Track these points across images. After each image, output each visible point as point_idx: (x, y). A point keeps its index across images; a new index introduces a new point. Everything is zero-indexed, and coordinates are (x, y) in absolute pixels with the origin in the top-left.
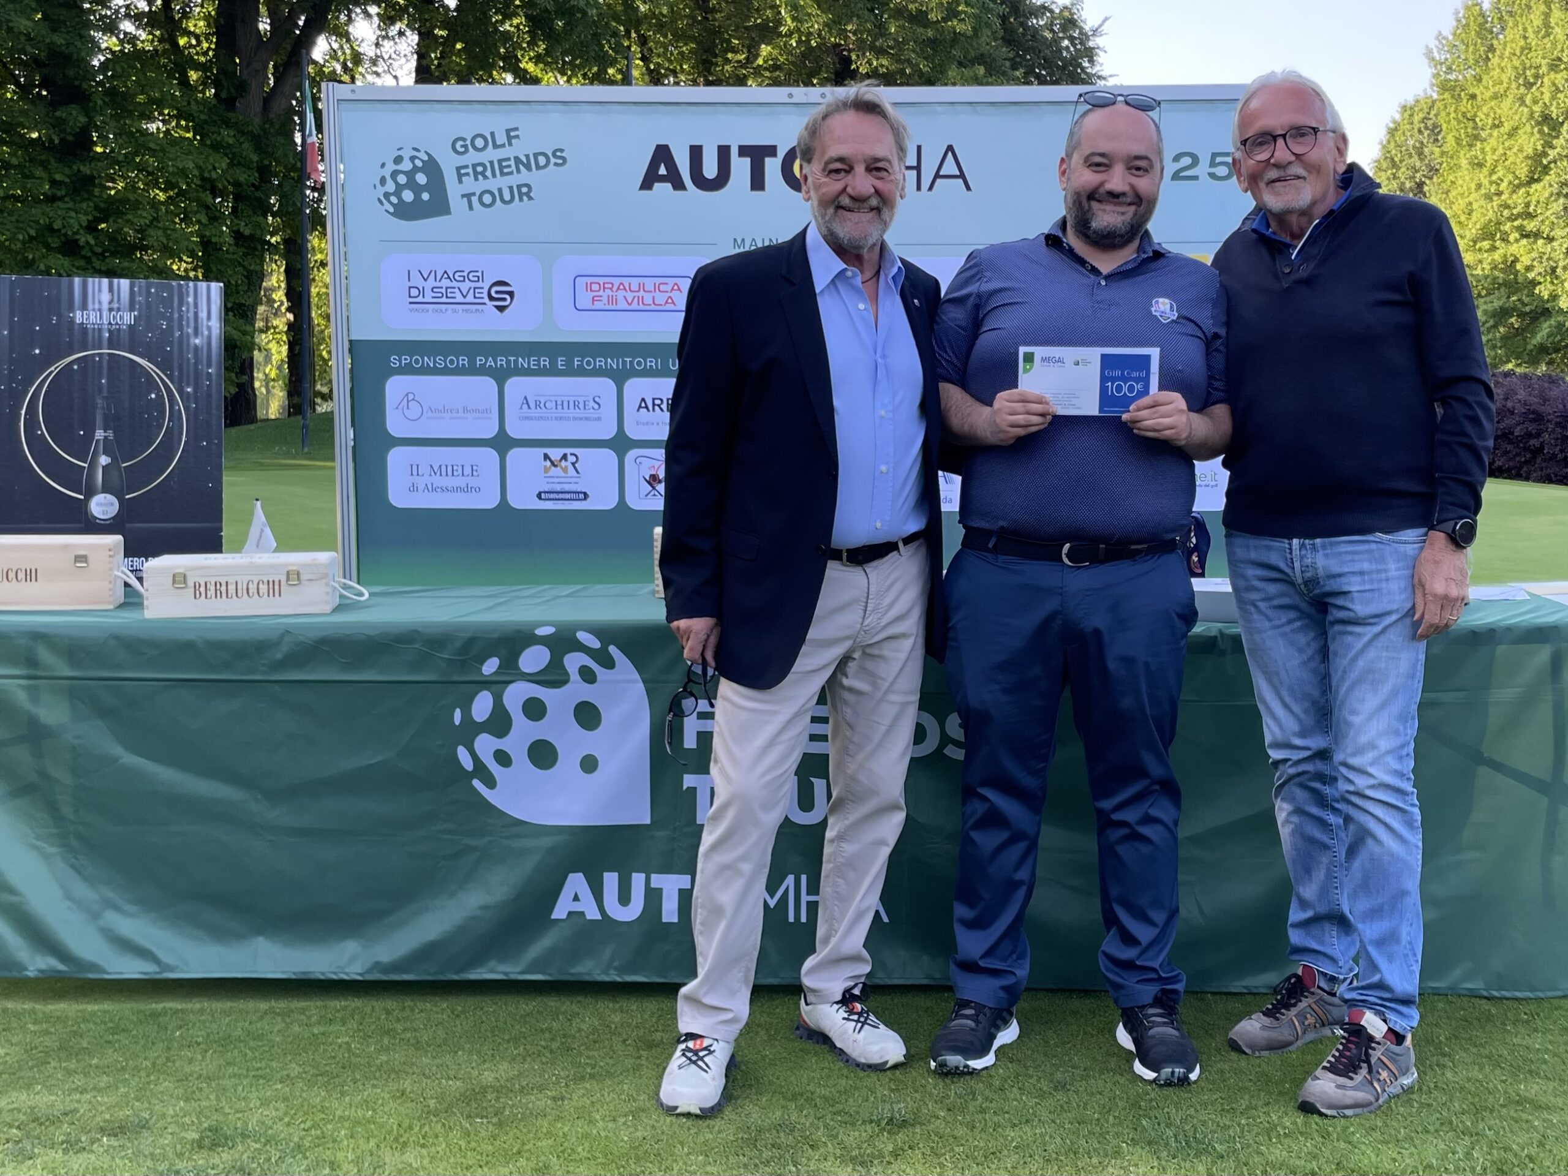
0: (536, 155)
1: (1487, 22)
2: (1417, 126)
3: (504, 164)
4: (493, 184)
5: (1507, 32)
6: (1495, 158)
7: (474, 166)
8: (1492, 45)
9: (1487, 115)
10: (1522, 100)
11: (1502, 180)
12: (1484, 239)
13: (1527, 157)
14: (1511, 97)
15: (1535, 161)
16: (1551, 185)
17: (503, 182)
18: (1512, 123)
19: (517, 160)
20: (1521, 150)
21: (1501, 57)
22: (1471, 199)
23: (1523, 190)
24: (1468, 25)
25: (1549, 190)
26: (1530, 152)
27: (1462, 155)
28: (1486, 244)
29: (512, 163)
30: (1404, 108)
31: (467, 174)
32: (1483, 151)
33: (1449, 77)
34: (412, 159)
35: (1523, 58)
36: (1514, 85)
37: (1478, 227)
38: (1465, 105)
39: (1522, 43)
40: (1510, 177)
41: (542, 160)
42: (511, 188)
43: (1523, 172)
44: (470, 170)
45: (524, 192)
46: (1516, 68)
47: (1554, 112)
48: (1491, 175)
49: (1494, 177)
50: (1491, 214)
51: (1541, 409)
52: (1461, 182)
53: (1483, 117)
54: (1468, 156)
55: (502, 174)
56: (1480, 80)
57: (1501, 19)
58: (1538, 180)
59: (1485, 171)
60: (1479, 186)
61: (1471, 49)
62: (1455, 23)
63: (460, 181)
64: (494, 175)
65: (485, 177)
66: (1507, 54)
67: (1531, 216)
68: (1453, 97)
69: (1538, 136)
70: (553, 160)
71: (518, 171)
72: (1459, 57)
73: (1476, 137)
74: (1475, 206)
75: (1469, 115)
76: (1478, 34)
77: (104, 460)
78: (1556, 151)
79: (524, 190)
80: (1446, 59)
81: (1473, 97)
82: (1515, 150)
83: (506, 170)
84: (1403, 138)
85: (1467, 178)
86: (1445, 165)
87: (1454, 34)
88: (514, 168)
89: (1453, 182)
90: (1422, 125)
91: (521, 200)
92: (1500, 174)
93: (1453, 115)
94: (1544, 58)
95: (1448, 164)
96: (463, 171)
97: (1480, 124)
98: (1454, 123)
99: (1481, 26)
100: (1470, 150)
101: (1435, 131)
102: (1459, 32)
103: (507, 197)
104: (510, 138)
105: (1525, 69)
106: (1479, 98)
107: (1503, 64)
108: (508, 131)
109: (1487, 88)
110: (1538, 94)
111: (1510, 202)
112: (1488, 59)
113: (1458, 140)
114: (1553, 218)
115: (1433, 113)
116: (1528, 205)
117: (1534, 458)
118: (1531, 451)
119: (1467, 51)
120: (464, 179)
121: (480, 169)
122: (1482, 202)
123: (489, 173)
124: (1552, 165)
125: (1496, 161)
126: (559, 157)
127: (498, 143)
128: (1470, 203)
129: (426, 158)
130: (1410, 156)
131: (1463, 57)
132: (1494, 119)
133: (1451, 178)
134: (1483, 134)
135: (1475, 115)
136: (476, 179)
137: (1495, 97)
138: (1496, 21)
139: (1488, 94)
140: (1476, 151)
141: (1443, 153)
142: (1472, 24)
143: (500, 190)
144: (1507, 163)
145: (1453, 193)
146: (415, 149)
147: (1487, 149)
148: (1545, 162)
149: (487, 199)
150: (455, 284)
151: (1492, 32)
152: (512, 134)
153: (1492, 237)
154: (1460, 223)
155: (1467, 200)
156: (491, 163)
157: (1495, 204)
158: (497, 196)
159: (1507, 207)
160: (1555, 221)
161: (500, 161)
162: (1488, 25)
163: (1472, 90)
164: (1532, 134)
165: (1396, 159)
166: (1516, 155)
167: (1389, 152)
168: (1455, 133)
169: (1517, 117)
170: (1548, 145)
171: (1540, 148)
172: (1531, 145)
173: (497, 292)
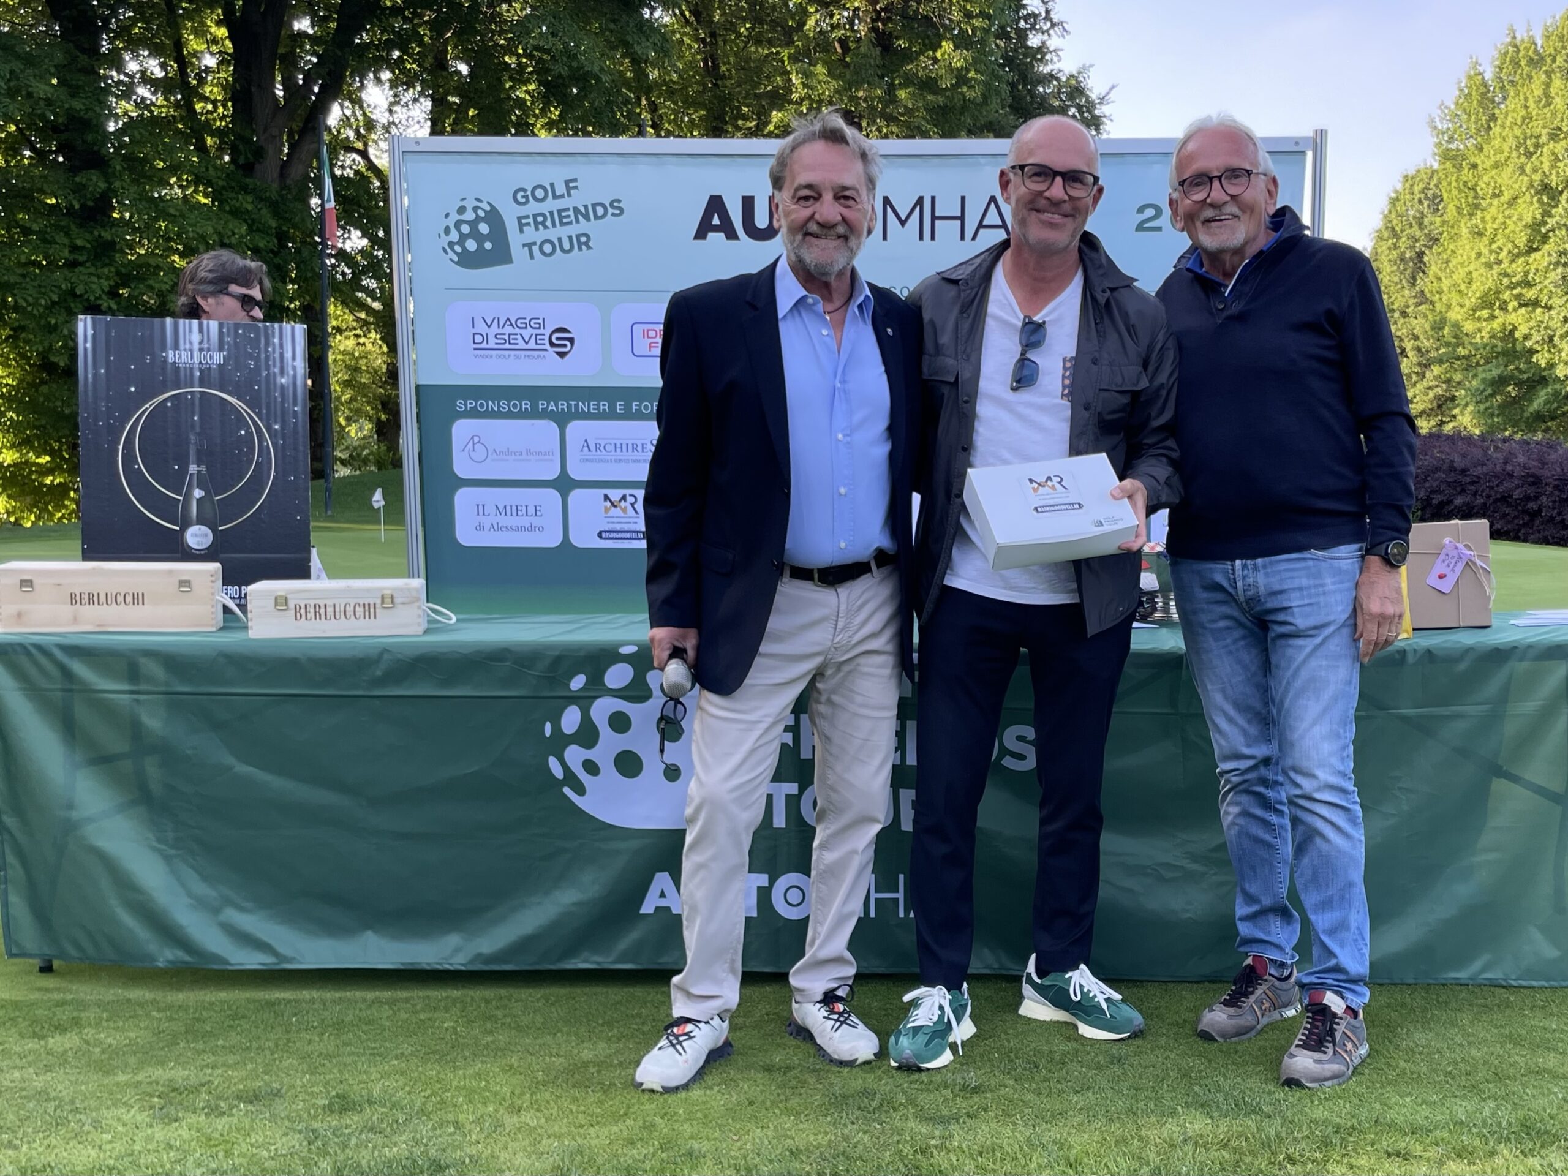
0: (594, 206)
1: (1489, 91)
2: (1417, 198)
3: (564, 214)
4: (553, 233)
5: (1508, 102)
6: (1495, 226)
7: (535, 216)
8: (1494, 114)
9: (1488, 184)
10: (1522, 169)
11: (1501, 249)
12: (1483, 308)
13: (1525, 226)
14: (1511, 166)
15: (1534, 230)
17: (562, 232)
18: (1512, 192)
19: (576, 210)
20: (1520, 219)
21: (1503, 126)
22: (1471, 268)
23: (1521, 260)
24: (1470, 94)
25: (1547, 259)
26: (1529, 220)
27: (1462, 225)
28: (1485, 313)
29: (571, 213)
30: (1406, 178)
31: (528, 224)
32: (1483, 219)
33: (1450, 146)
34: (475, 209)
35: (1524, 127)
36: (1515, 154)
37: (1478, 295)
38: (1467, 175)
39: (1523, 113)
40: (1510, 246)
41: (600, 211)
42: (570, 238)
43: (1522, 241)
44: (531, 220)
45: (583, 242)
46: (1517, 137)
47: (1554, 181)
48: (1490, 244)
49: (1494, 246)
50: (1490, 284)
51: (1538, 472)
52: (1461, 251)
53: (1484, 186)
54: (1469, 225)
55: (562, 224)
56: (1481, 149)
57: (1502, 88)
58: (1537, 250)
59: (1486, 240)
60: (1479, 255)
61: (1473, 117)
62: (1457, 93)
63: (522, 231)
64: (554, 225)
65: (546, 227)
66: (1508, 123)
67: (1528, 284)
68: (1454, 166)
69: (1537, 205)
70: (610, 211)
71: (577, 221)
72: (1461, 126)
73: (1477, 206)
74: (1475, 275)
75: (1470, 184)
76: (1480, 103)
78: (1555, 220)
79: (583, 239)
80: (1448, 129)
81: (1474, 166)
82: (1514, 219)
83: (565, 220)
84: (1404, 208)
85: (1467, 247)
86: (1445, 234)
87: (1457, 104)
88: (573, 218)
89: (1453, 252)
90: (1423, 196)
91: (580, 249)
92: (1499, 243)
93: (1454, 184)
94: (1544, 127)
95: (1449, 233)
96: (524, 221)
97: (1480, 193)
98: (1455, 192)
99: (1483, 95)
100: (1470, 219)
101: (1435, 202)
102: (1461, 101)
103: (567, 246)
104: (569, 189)
105: (1525, 139)
106: (1480, 168)
107: (1504, 134)
108: (567, 182)
109: (1488, 157)
110: (1537, 163)
111: (1509, 271)
112: (1490, 128)
113: (1459, 210)
114: (1551, 287)
115: (1432, 183)
116: (1527, 273)
117: (1532, 520)
118: (1529, 514)
119: (1469, 120)
120: (525, 228)
121: (540, 219)
122: (1482, 271)
123: (549, 223)
124: (1551, 234)
125: (1496, 230)
126: (617, 208)
127: (558, 194)
128: (1470, 273)
129: (488, 208)
130: (1411, 226)
131: (1465, 126)
132: (1495, 188)
133: (1451, 247)
134: (1484, 203)
135: (1476, 185)
136: (537, 229)
137: (1496, 166)
138: (1497, 90)
139: (1488, 164)
140: (1477, 220)
141: (1444, 223)
142: (1474, 93)
143: (560, 239)
144: (1507, 231)
145: (1454, 262)
146: (478, 200)
147: (1488, 218)
148: (1543, 230)
149: (548, 248)
150: (517, 331)
151: (1493, 102)
152: (571, 185)
153: (1491, 306)
154: (1460, 292)
155: (1466, 270)
156: (551, 213)
157: (1494, 272)
158: (557, 246)
159: (1506, 275)
160: (1554, 290)
161: (559, 212)
162: (1490, 94)
163: (1473, 160)
164: (1532, 203)
165: (1397, 229)
166: (1515, 223)
167: (1390, 222)
168: (1456, 202)
169: (1516, 186)
170: (1547, 214)
171: (1539, 217)
172: (1530, 214)
173: (558, 339)
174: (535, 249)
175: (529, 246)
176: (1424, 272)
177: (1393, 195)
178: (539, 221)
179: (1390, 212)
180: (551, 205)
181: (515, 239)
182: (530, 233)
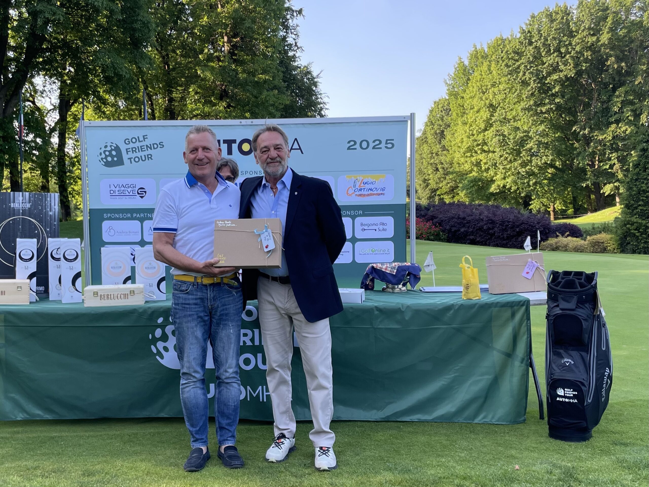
0: (153, 144)
2: (440, 110)
4: (139, 154)
6: (472, 121)
7: (132, 148)
10: (481, 99)
11: (474, 130)
12: (468, 153)
13: (484, 121)
14: (477, 97)
15: (487, 122)
16: (493, 131)
17: (142, 154)
18: (478, 107)
19: (147, 146)
20: (481, 118)
21: (473, 82)
22: (463, 137)
25: (492, 133)
26: (485, 118)
27: (459, 120)
30: (436, 103)
31: (130, 151)
32: (467, 119)
33: (453, 90)
34: (111, 146)
35: (481, 82)
36: (478, 93)
37: (465, 147)
38: (460, 101)
40: (478, 128)
41: (155, 146)
42: (145, 156)
43: (483, 126)
44: (131, 150)
46: (478, 86)
47: (495, 104)
49: (471, 128)
50: (470, 144)
52: (459, 130)
53: (467, 105)
54: (461, 120)
55: (142, 151)
56: (465, 91)
58: (489, 130)
59: (468, 126)
60: (465, 132)
63: (127, 154)
64: (139, 151)
65: (136, 152)
67: (485, 144)
68: (454, 98)
69: (488, 112)
72: (457, 82)
73: (464, 113)
74: (464, 139)
75: (461, 105)
78: (495, 118)
79: (149, 156)
80: (452, 83)
81: (463, 97)
82: (479, 118)
85: (461, 129)
86: (452, 124)
88: (146, 149)
90: (442, 109)
91: (148, 160)
92: (473, 127)
93: (455, 105)
94: (489, 82)
95: (454, 123)
96: (128, 150)
97: (466, 108)
98: (455, 107)
100: (462, 118)
101: (447, 111)
103: (144, 159)
104: (144, 139)
105: (482, 86)
106: (465, 98)
107: (473, 85)
108: (144, 136)
109: (468, 94)
110: (487, 96)
111: (476, 138)
113: (458, 115)
115: (445, 104)
116: (484, 140)
120: (129, 153)
121: (134, 149)
122: (467, 138)
123: (137, 151)
124: (494, 124)
126: (161, 145)
129: (115, 146)
130: (438, 121)
132: (471, 106)
133: (455, 129)
134: (467, 112)
135: (464, 105)
136: (133, 153)
137: (471, 97)
139: (468, 97)
140: (464, 118)
141: (452, 120)
143: (141, 156)
144: (477, 123)
145: (456, 134)
146: (112, 143)
147: (469, 117)
148: (491, 122)
149: (137, 160)
150: (126, 189)
153: (471, 151)
154: (458, 146)
155: (461, 138)
156: (138, 147)
157: (471, 139)
158: (140, 159)
159: (476, 140)
160: (495, 145)
161: (141, 147)
163: (462, 95)
164: (486, 111)
165: (433, 122)
166: (479, 120)
167: (430, 119)
168: (456, 111)
169: (480, 105)
170: (492, 115)
171: (489, 117)
172: (485, 116)
173: (140, 191)
174: (132, 160)
175: (130, 159)
176: (444, 138)
177: (431, 109)
178: (134, 150)
179: (430, 115)
180: (138, 144)
181: (125, 157)
182: (131, 155)
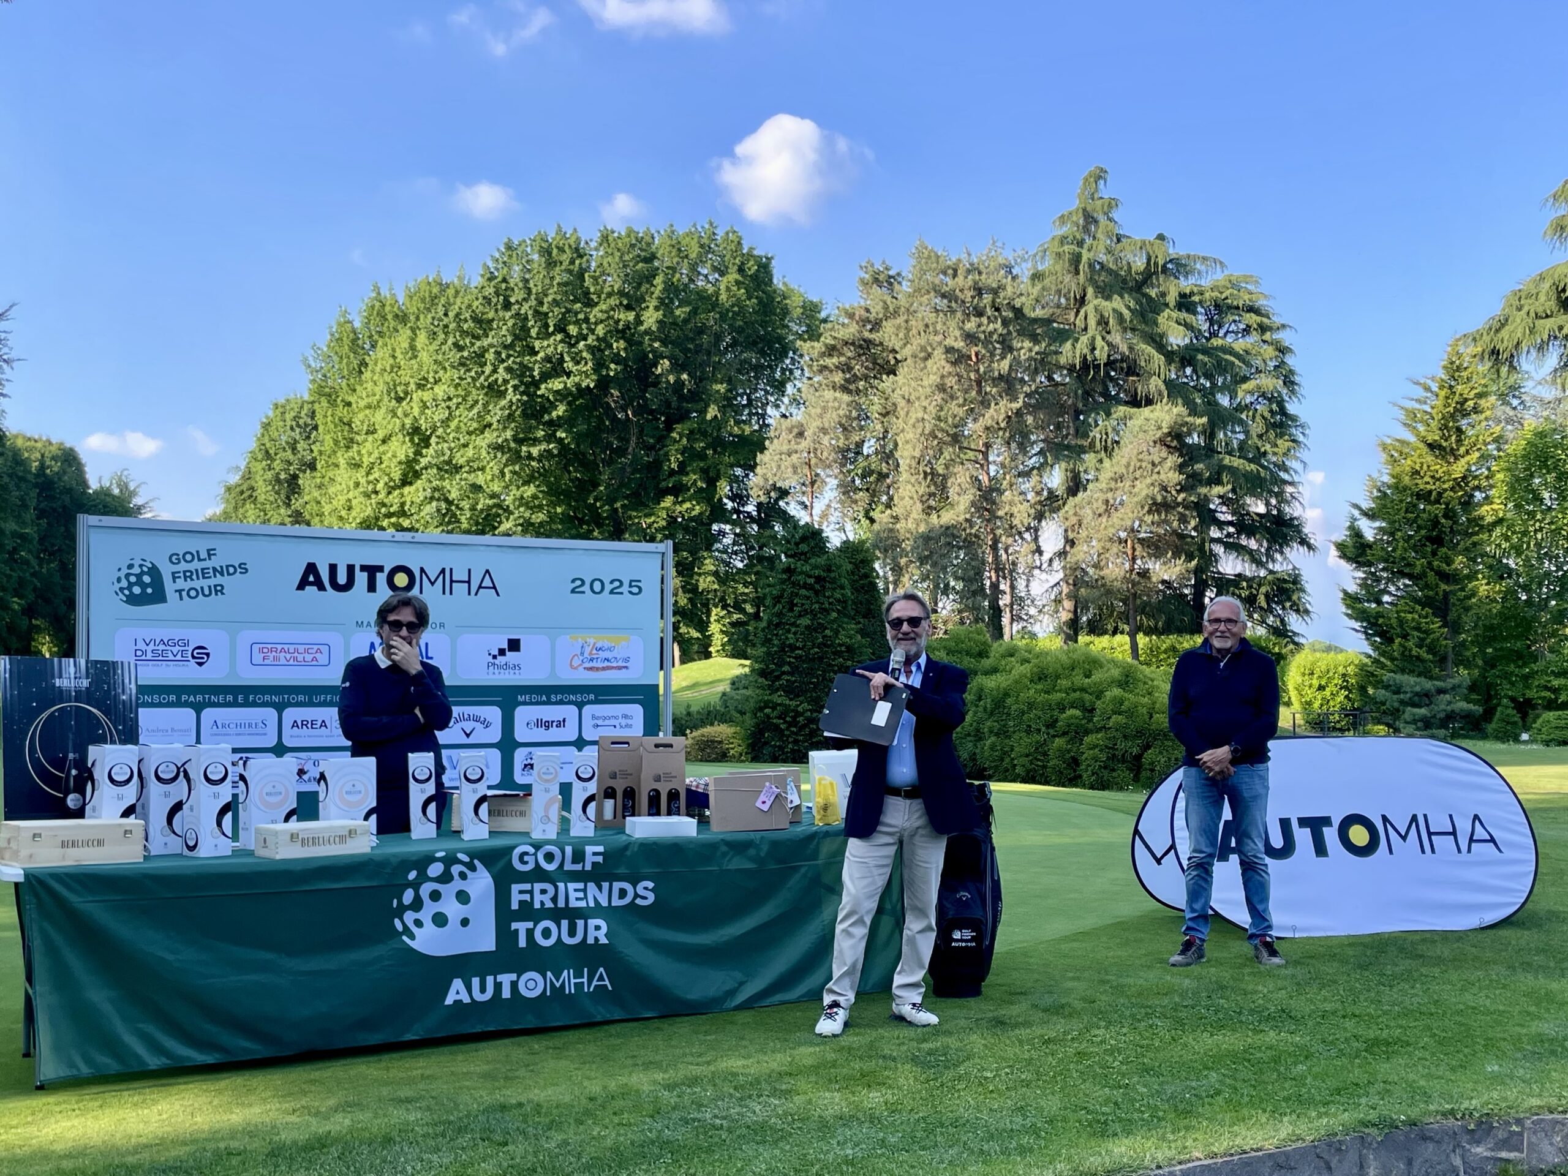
0: (227, 566)
3: (205, 571)
4: (197, 584)
7: (185, 572)
17: (205, 583)
19: (215, 569)
29: (211, 571)
31: (180, 577)
34: (141, 566)
41: (231, 570)
42: (210, 587)
44: (181, 575)
45: (219, 590)
55: (204, 578)
63: (174, 582)
64: (198, 578)
65: (192, 580)
70: (239, 570)
71: (215, 576)
77: (74, 772)
79: (219, 588)
83: (206, 576)
88: (212, 574)
91: (216, 595)
96: (176, 575)
103: (207, 592)
104: (209, 555)
108: (208, 551)
120: (177, 580)
121: (188, 574)
123: (194, 577)
126: (243, 568)
127: (202, 558)
129: (150, 566)
136: (185, 580)
143: (202, 588)
146: (143, 560)
149: (193, 593)
150: (168, 648)
152: (211, 552)
156: (197, 570)
158: (200, 592)
161: (203, 569)
173: (198, 653)
174: (184, 594)
175: (180, 591)
178: (188, 575)
180: (196, 565)
181: (169, 587)
182: (181, 583)
